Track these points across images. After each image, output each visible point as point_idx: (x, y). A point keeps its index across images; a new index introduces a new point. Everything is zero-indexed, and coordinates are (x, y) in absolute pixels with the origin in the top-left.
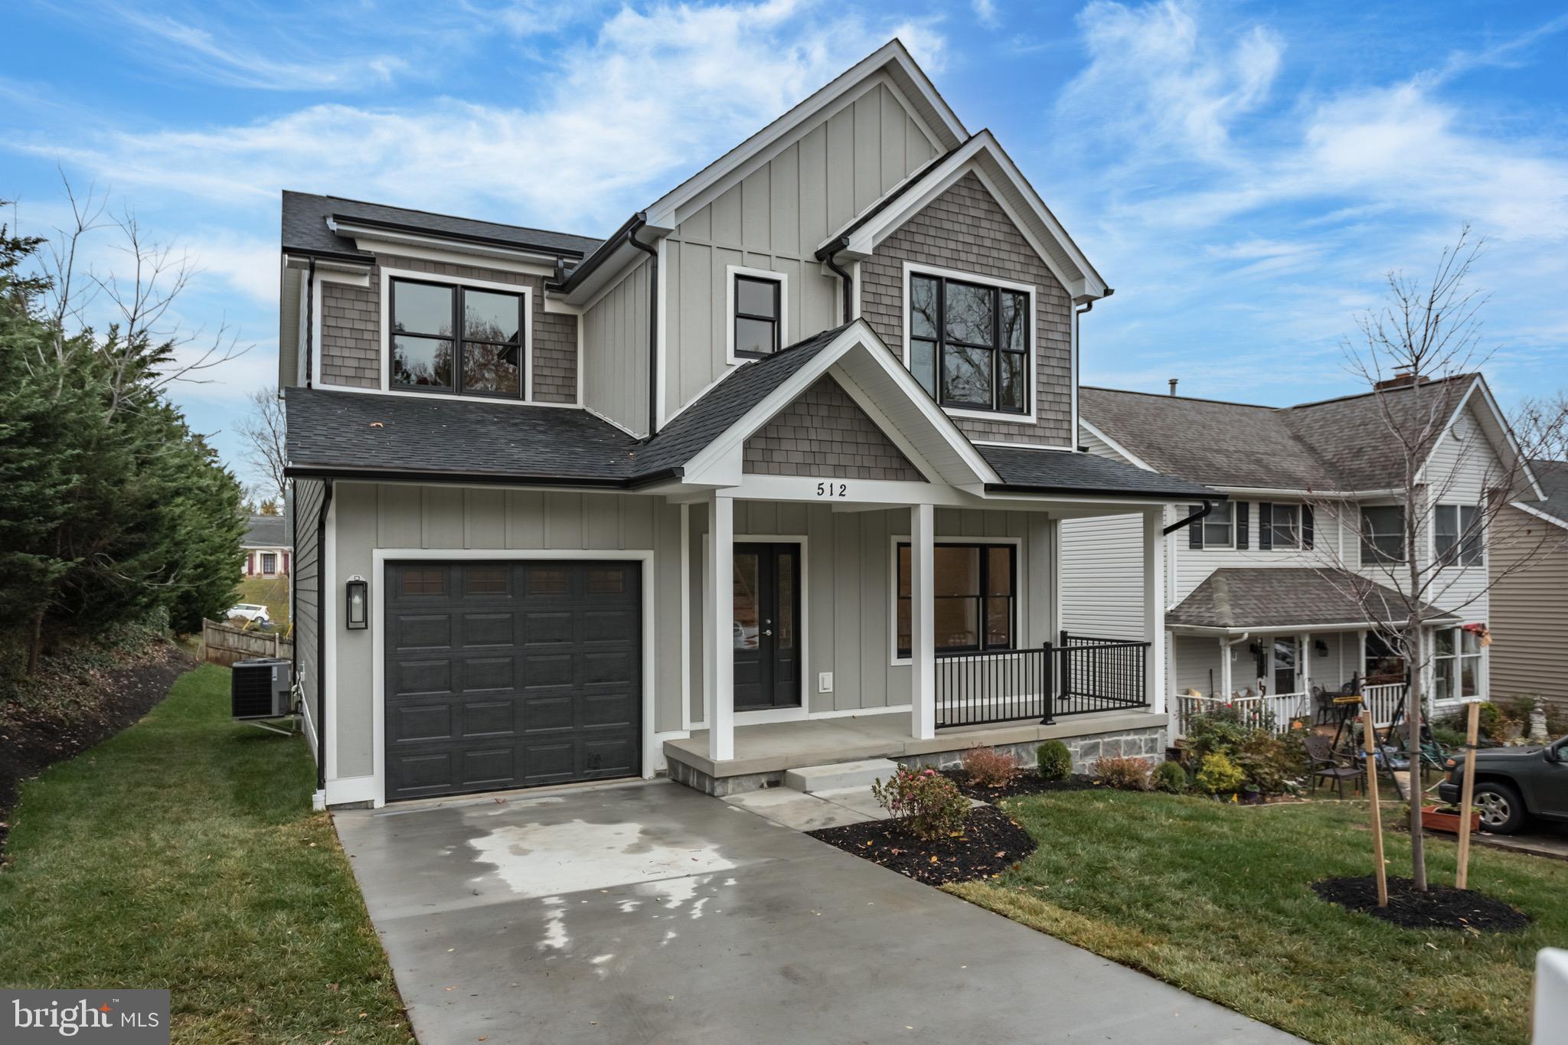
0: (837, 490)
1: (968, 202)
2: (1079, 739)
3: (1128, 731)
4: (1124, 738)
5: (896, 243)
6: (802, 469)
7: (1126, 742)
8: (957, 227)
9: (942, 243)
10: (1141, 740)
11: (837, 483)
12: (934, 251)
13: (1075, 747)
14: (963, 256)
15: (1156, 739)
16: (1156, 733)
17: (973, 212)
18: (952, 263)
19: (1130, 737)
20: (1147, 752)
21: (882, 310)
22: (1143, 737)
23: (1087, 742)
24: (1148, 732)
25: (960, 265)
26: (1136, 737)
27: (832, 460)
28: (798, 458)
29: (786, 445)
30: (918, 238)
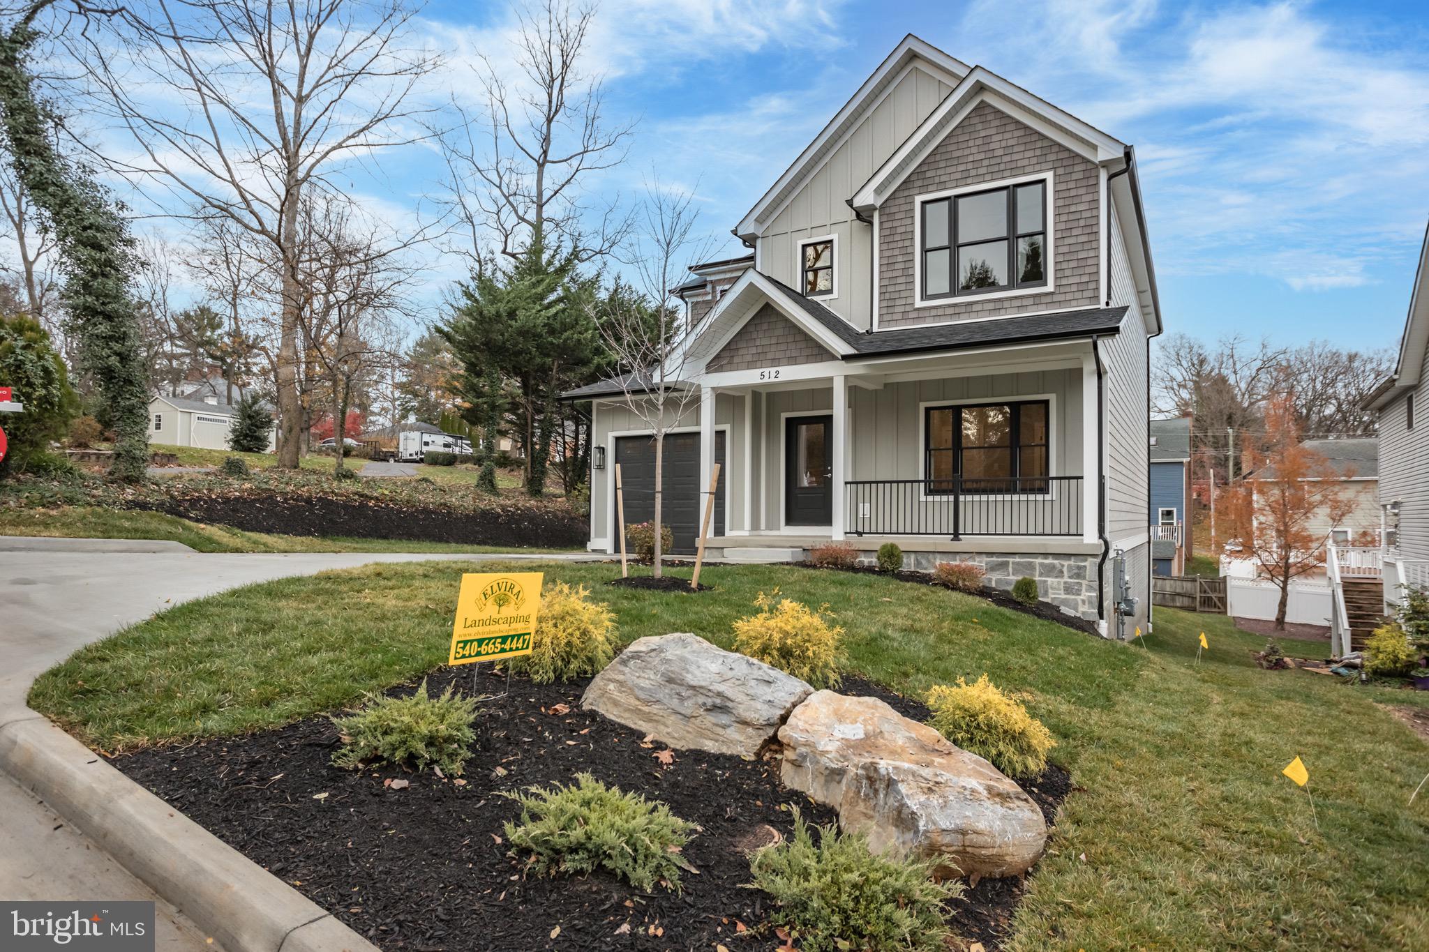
0: (773, 374)
1: (979, 127)
2: (984, 556)
3: (1046, 555)
4: (1039, 560)
5: (910, 185)
6: (751, 365)
7: (1041, 565)
8: (967, 152)
9: (953, 169)
10: (1063, 566)
11: (773, 370)
12: (943, 179)
13: (981, 562)
14: (973, 173)
15: (1085, 567)
16: (1086, 560)
17: (983, 134)
18: (963, 182)
19: (1049, 561)
20: (1069, 577)
21: (897, 238)
22: (1066, 563)
23: (994, 559)
24: (1073, 558)
25: (969, 181)
26: (1056, 562)
27: (770, 356)
28: (749, 358)
29: (741, 352)
30: (929, 174)
